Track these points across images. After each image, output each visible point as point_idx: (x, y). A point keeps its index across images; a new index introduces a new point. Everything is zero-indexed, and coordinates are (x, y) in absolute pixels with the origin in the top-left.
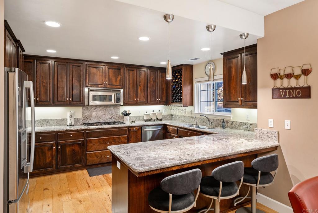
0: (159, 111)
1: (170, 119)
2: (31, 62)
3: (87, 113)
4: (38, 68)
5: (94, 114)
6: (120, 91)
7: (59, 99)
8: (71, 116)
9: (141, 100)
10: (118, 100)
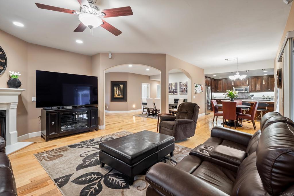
2: (216, 81)
4: (219, 82)
6: (247, 87)
10: (246, 90)
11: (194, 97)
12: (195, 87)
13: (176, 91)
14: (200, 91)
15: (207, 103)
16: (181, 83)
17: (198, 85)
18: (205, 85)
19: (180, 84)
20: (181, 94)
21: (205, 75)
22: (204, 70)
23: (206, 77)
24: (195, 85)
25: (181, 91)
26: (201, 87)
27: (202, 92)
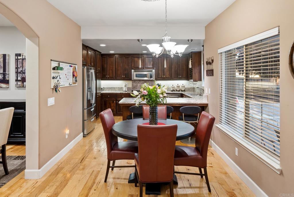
0: (183, 85)
1: (193, 91)
2: (105, 57)
3: (135, 84)
4: (109, 60)
5: (139, 85)
6: (152, 71)
7: (119, 76)
8: (125, 86)
9: (167, 77)
10: (151, 77)
11: (51, 101)
12: (54, 69)
13: (4, 77)
14: (71, 80)
15: (88, 107)
16: (20, 55)
17: (62, 65)
18: (84, 65)
19: (17, 60)
20: (19, 87)
21: (83, 40)
22: (79, 27)
23: (85, 47)
24: (54, 64)
25: (19, 79)
26: (72, 69)
27: (74, 83)
